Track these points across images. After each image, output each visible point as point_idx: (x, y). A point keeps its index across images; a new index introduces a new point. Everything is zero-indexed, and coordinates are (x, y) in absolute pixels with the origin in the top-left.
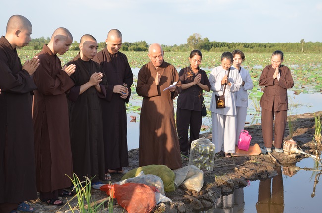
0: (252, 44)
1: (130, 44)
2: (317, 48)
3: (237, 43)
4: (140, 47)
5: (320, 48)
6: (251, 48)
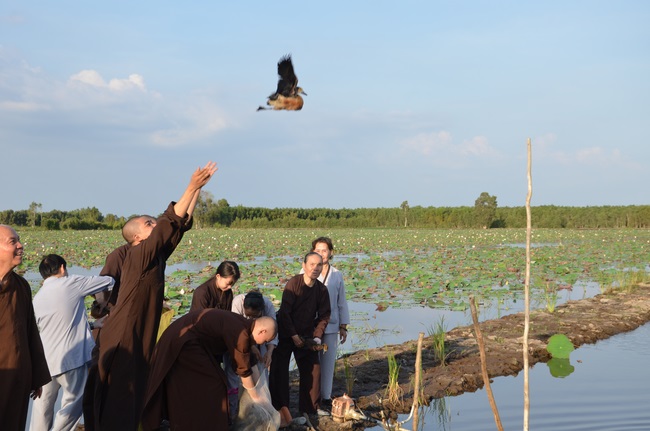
0: (313, 211)
1: (65, 214)
2: (431, 218)
3: (284, 210)
4: (85, 220)
5: (438, 219)
6: (312, 219)
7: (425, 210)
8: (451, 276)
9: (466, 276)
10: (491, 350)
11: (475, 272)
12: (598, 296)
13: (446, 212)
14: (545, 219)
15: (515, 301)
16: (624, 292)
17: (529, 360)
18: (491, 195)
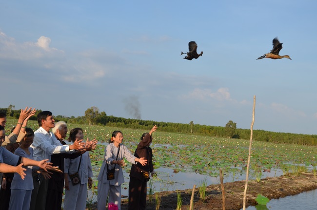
0: (147, 122)
2: (204, 130)
3: (133, 120)
5: (207, 131)
6: (146, 125)
7: (201, 127)
8: (211, 160)
9: (218, 160)
10: (227, 197)
11: (223, 159)
12: (282, 176)
13: (212, 128)
14: (259, 136)
15: (241, 175)
16: (294, 176)
17: (246, 204)
18: (234, 122)
